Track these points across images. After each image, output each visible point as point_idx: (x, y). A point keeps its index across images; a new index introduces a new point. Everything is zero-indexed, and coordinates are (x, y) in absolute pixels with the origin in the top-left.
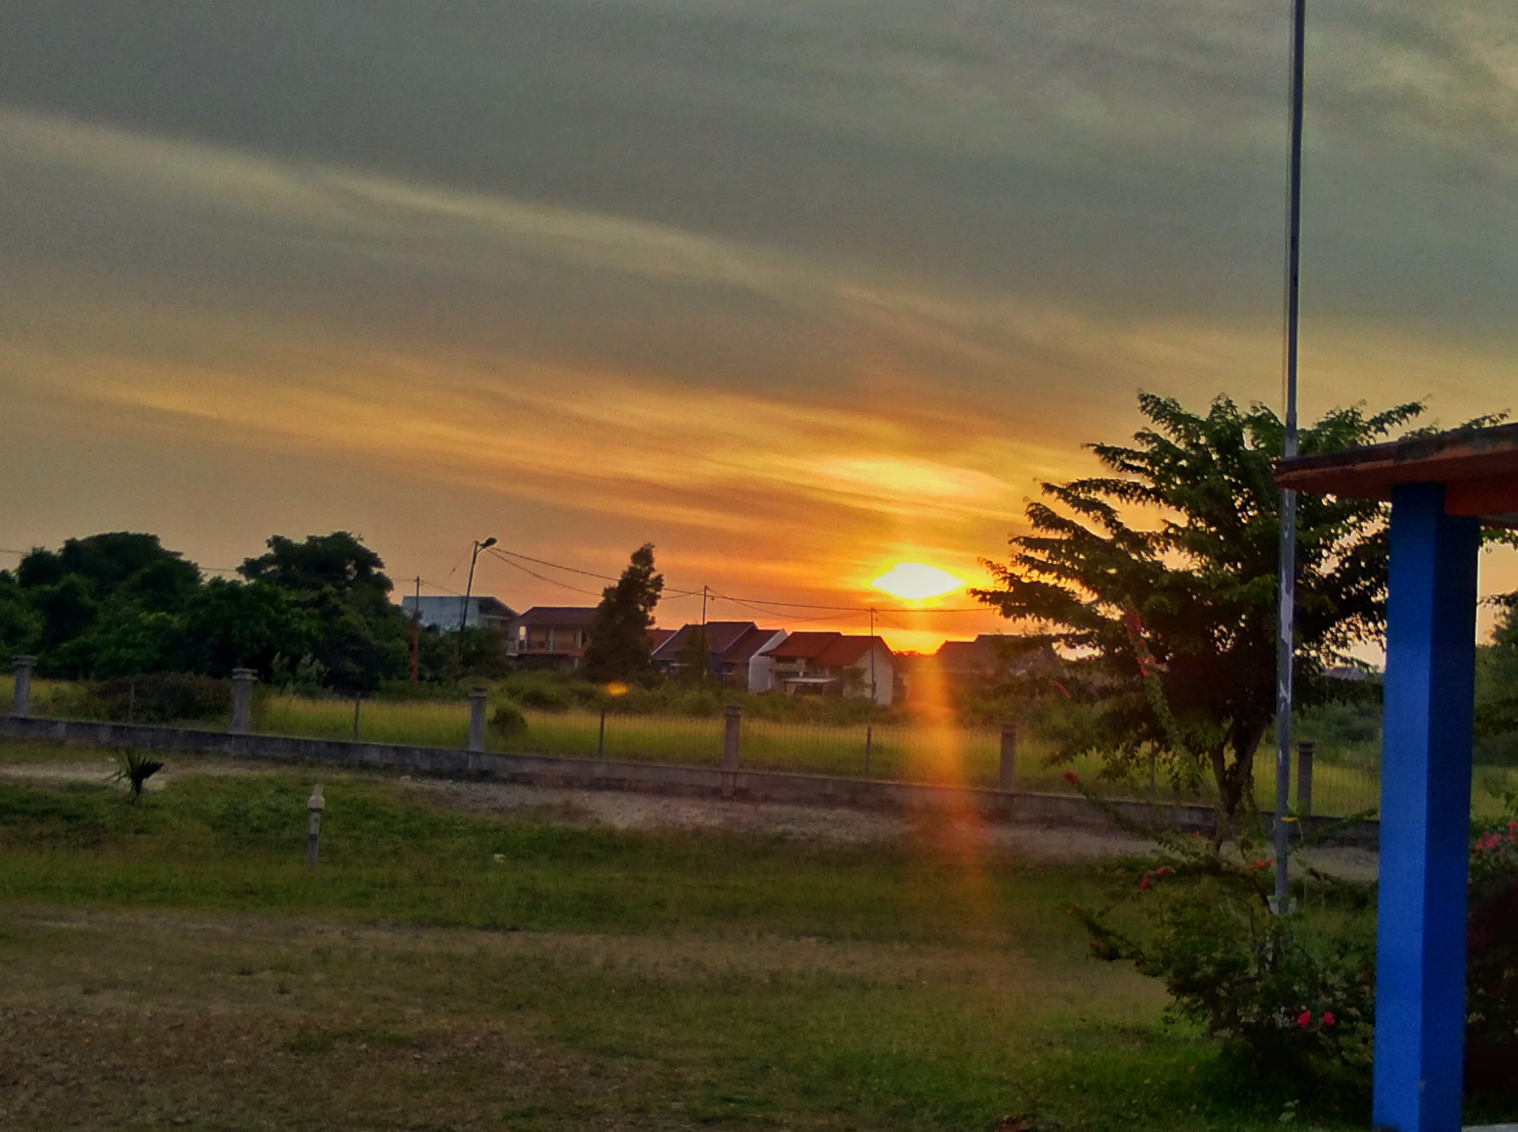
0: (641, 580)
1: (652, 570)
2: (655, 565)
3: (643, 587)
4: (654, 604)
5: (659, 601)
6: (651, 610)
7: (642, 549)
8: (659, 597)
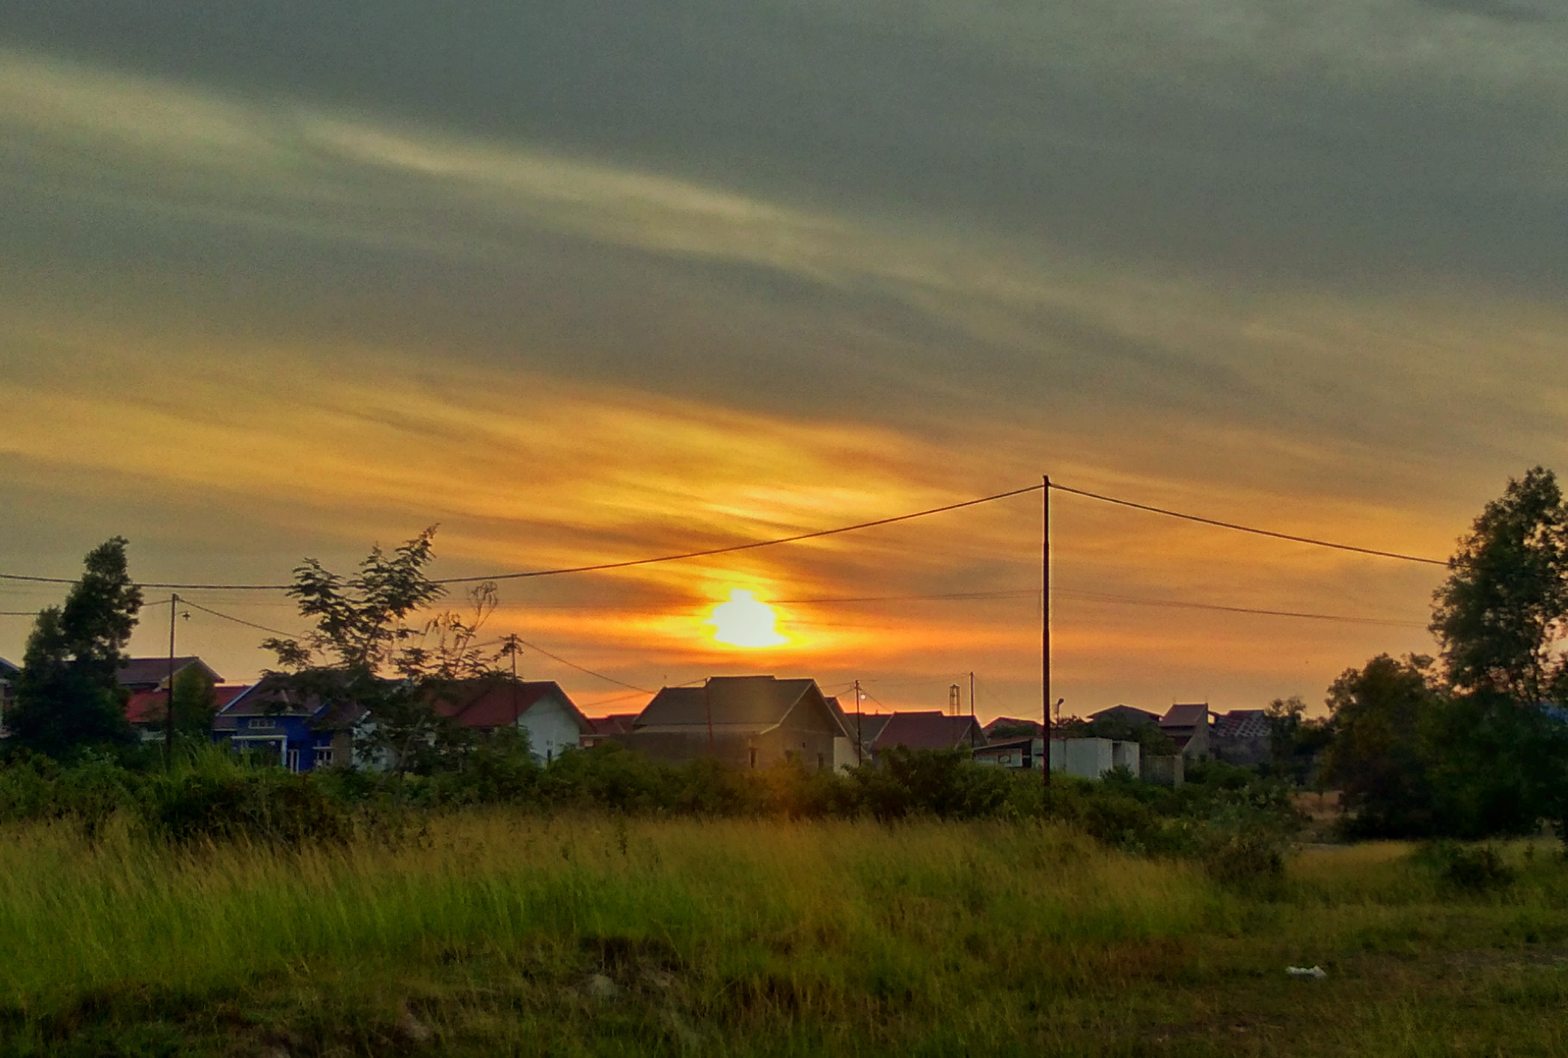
0: (105, 597)
1: (125, 580)
2: (129, 572)
3: (107, 608)
4: (126, 634)
5: (134, 630)
6: (123, 646)
7: (104, 548)
8: (136, 622)
